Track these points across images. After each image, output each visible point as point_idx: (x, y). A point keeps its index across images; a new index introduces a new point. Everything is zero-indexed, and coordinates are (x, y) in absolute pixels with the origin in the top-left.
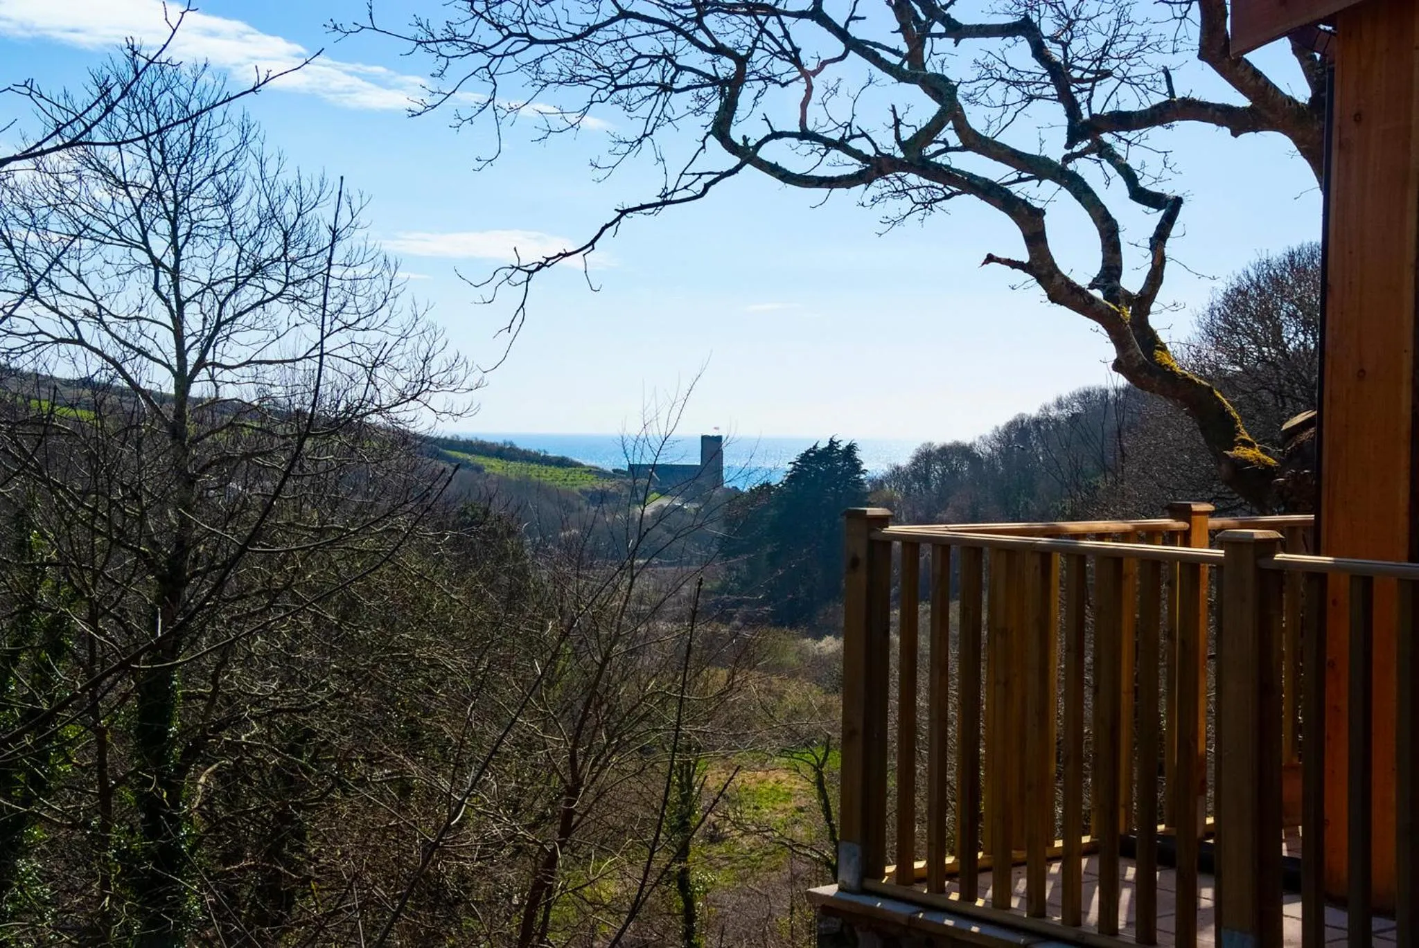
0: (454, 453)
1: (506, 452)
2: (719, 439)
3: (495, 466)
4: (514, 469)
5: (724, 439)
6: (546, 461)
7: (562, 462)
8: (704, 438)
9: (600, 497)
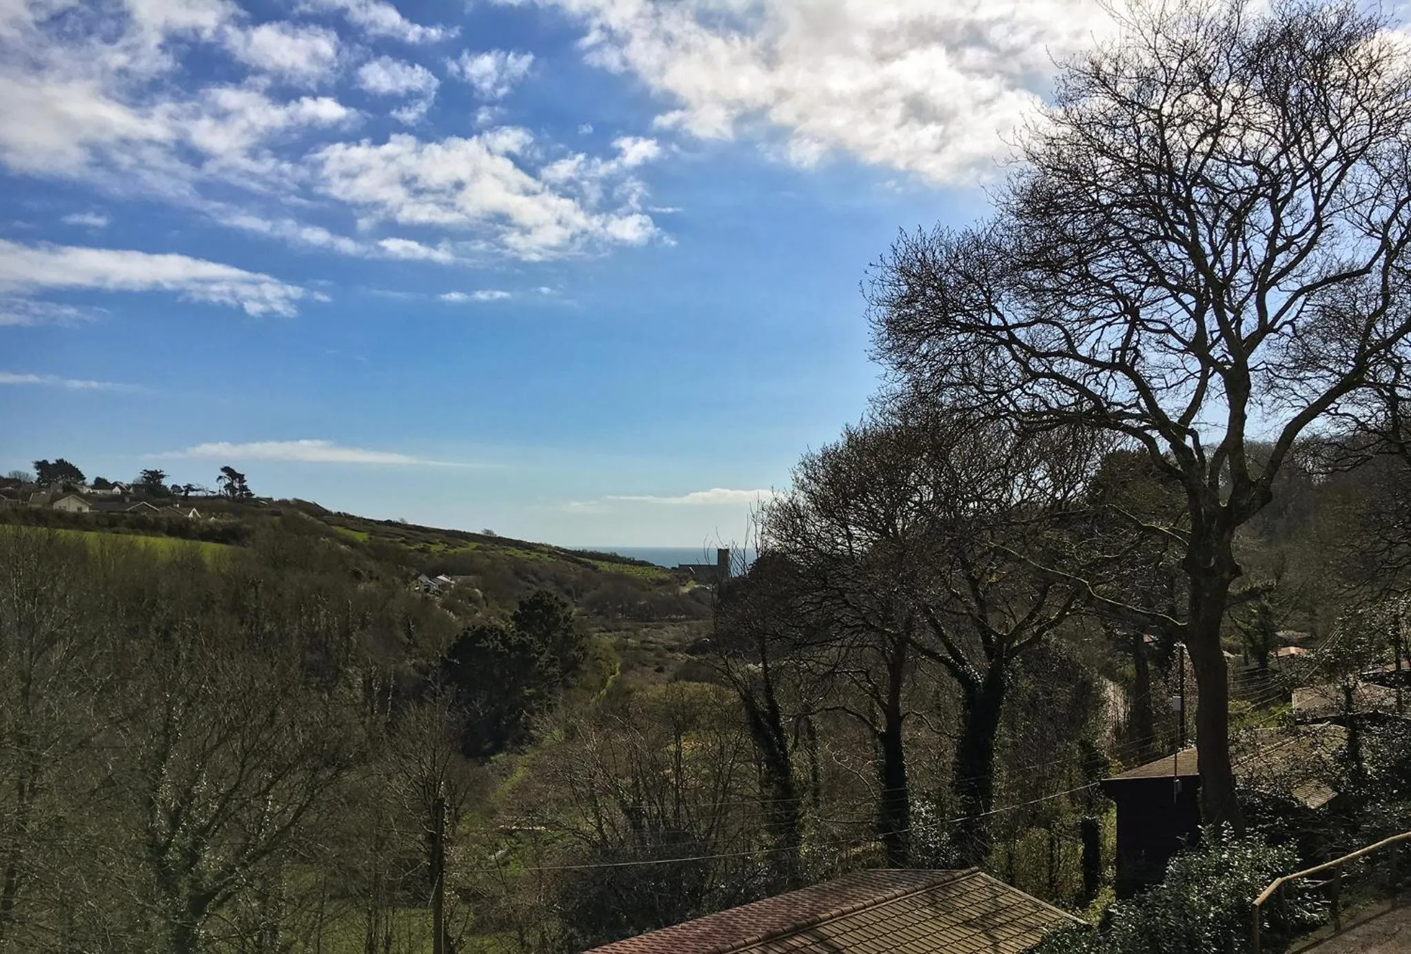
0: (583, 559)
1: (612, 558)
2: (727, 550)
3: (605, 566)
4: (616, 567)
5: (731, 551)
6: (632, 562)
7: (643, 564)
8: (719, 550)
9: (661, 583)
